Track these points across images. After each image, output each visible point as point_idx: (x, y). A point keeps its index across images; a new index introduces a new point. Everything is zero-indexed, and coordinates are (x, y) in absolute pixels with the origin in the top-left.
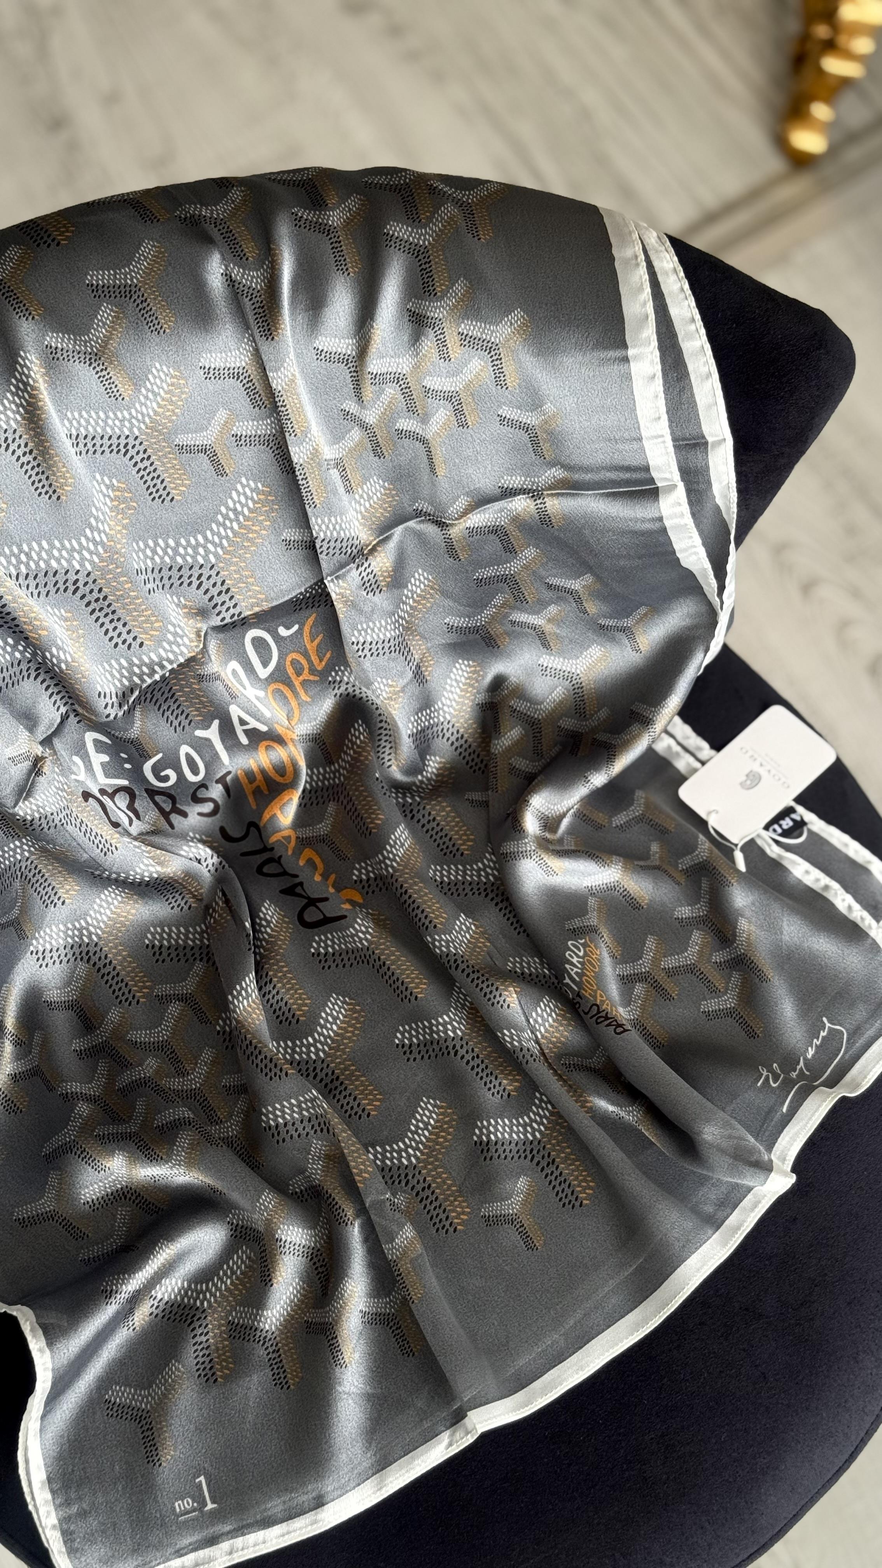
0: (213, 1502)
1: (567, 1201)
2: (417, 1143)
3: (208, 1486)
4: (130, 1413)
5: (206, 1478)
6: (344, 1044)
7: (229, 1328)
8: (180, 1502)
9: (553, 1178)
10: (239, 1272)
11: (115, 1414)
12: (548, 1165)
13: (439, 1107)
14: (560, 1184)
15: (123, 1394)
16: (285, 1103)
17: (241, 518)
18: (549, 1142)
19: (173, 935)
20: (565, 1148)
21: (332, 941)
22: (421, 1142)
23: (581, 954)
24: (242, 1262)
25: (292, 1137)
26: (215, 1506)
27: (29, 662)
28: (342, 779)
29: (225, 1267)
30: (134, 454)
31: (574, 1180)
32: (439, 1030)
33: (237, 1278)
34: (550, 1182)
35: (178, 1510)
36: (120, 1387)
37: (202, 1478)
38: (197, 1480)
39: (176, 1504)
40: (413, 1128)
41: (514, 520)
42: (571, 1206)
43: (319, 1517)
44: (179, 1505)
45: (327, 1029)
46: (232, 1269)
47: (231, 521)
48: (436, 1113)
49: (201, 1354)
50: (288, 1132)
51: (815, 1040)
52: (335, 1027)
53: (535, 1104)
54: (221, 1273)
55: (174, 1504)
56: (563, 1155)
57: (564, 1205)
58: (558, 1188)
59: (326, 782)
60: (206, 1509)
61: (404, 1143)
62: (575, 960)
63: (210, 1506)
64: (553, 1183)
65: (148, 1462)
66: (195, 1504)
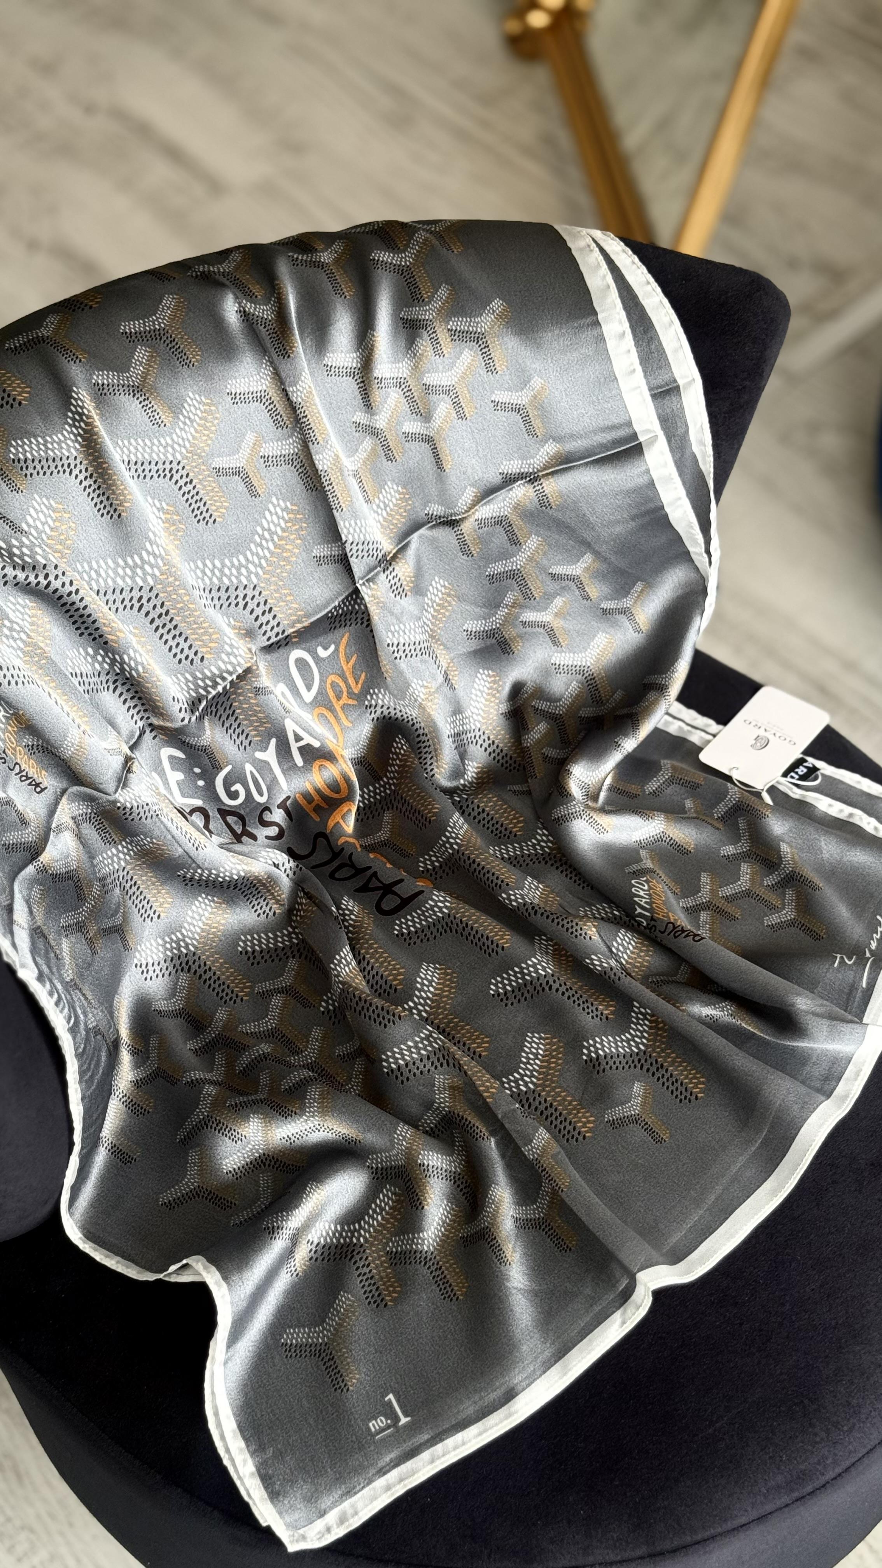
0: (406, 1416)
1: (683, 1097)
2: (531, 1071)
3: (398, 1401)
4: (308, 1350)
5: (395, 1396)
6: (443, 1002)
7: (389, 1257)
8: (374, 1422)
9: (665, 1080)
10: (387, 1208)
11: (294, 1355)
12: (657, 1070)
13: (544, 1039)
14: (673, 1084)
15: (298, 1335)
16: (402, 1046)
17: (275, 538)
18: (654, 1051)
19: (263, 941)
20: (670, 1054)
21: (413, 921)
22: (535, 1070)
23: (646, 888)
24: (389, 1198)
25: (415, 1075)
26: (409, 1419)
27: (107, 674)
28: (393, 787)
29: (373, 1206)
30: (179, 478)
31: (685, 1079)
32: (530, 972)
33: (387, 1213)
34: (663, 1084)
35: (373, 1430)
36: (294, 1330)
37: (391, 1396)
38: (386, 1399)
39: (371, 1424)
40: (524, 1060)
41: (515, 508)
42: (687, 1101)
43: (512, 1409)
44: (373, 1425)
45: (425, 992)
46: (380, 1207)
47: (267, 541)
48: (542, 1044)
49: (367, 1284)
50: (410, 1071)
51: (875, 935)
52: (432, 989)
53: (633, 1023)
54: (371, 1212)
55: (368, 1425)
56: (669, 1060)
57: (681, 1101)
58: (671, 1088)
59: (378, 797)
60: (400, 1424)
61: (519, 1073)
62: (642, 893)
63: (404, 1420)
64: (666, 1084)
65: (336, 1390)
66: (389, 1421)
